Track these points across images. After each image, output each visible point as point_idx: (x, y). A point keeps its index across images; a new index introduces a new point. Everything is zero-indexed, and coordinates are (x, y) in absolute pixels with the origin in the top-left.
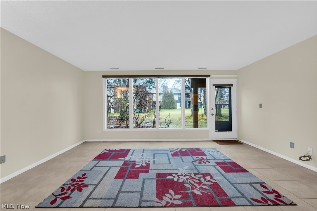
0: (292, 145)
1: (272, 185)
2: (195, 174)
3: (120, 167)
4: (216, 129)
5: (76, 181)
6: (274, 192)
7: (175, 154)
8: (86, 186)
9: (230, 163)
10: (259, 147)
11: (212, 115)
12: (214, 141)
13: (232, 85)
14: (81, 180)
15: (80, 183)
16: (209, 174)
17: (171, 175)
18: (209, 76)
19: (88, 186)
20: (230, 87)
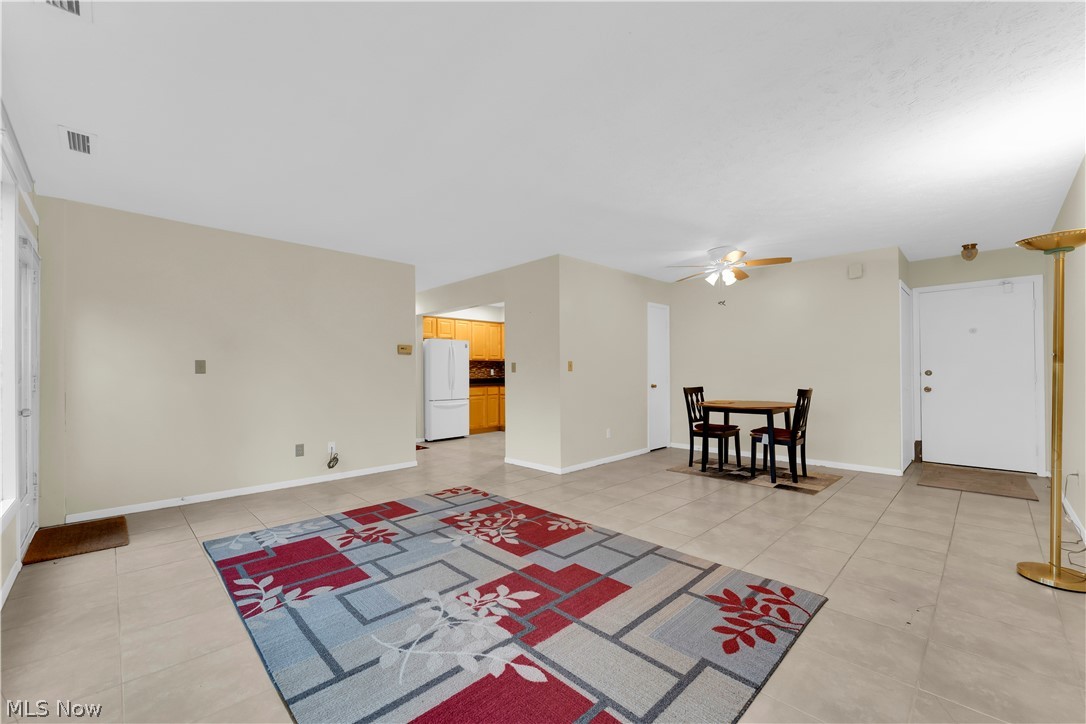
0: (300, 450)
3: (587, 626)
5: (753, 630)
8: (714, 599)
14: (741, 629)
15: (735, 615)
19: (710, 596)
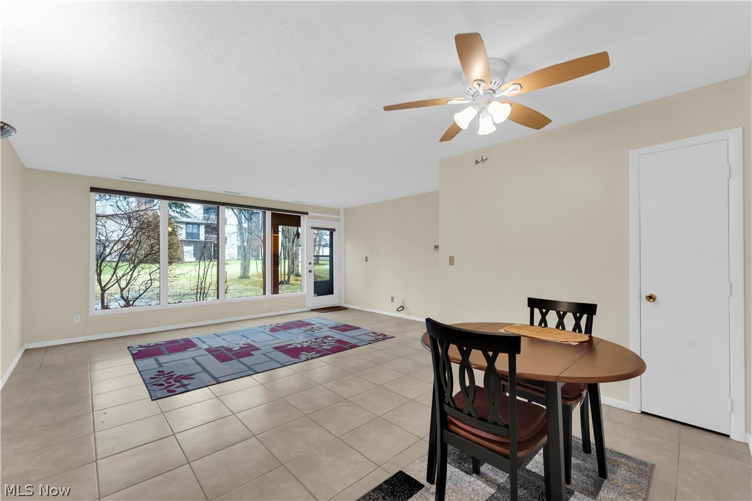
0: (392, 299)
1: (379, 332)
2: (316, 339)
4: (315, 293)
6: (382, 334)
7: (273, 330)
9: (343, 325)
10: (365, 309)
11: (310, 271)
12: (312, 310)
13: (334, 230)
16: (329, 337)
17: (290, 345)
18: (307, 214)
20: (332, 231)
